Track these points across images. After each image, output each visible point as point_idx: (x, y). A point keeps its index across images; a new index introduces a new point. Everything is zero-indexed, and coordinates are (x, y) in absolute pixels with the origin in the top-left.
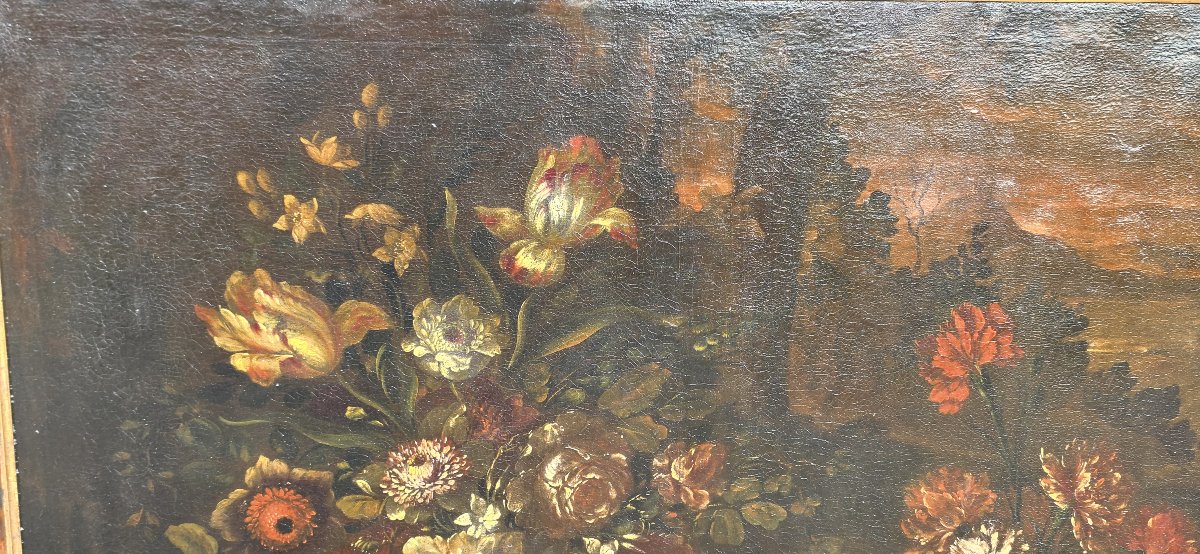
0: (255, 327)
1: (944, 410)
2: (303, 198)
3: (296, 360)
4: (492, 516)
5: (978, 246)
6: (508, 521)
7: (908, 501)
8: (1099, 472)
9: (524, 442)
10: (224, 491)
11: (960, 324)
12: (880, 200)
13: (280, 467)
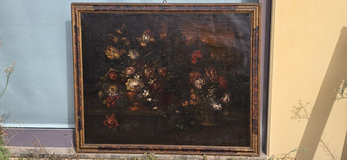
0: (110, 52)
1: (194, 63)
2: (116, 37)
3: (115, 56)
4: (138, 77)
5: (196, 43)
6: (140, 77)
7: (190, 75)
8: (213, 71)
9: (142, 67)
10: (107, 72)
11: (195, 52)
12: (184, 37)
13: (113, 70)
